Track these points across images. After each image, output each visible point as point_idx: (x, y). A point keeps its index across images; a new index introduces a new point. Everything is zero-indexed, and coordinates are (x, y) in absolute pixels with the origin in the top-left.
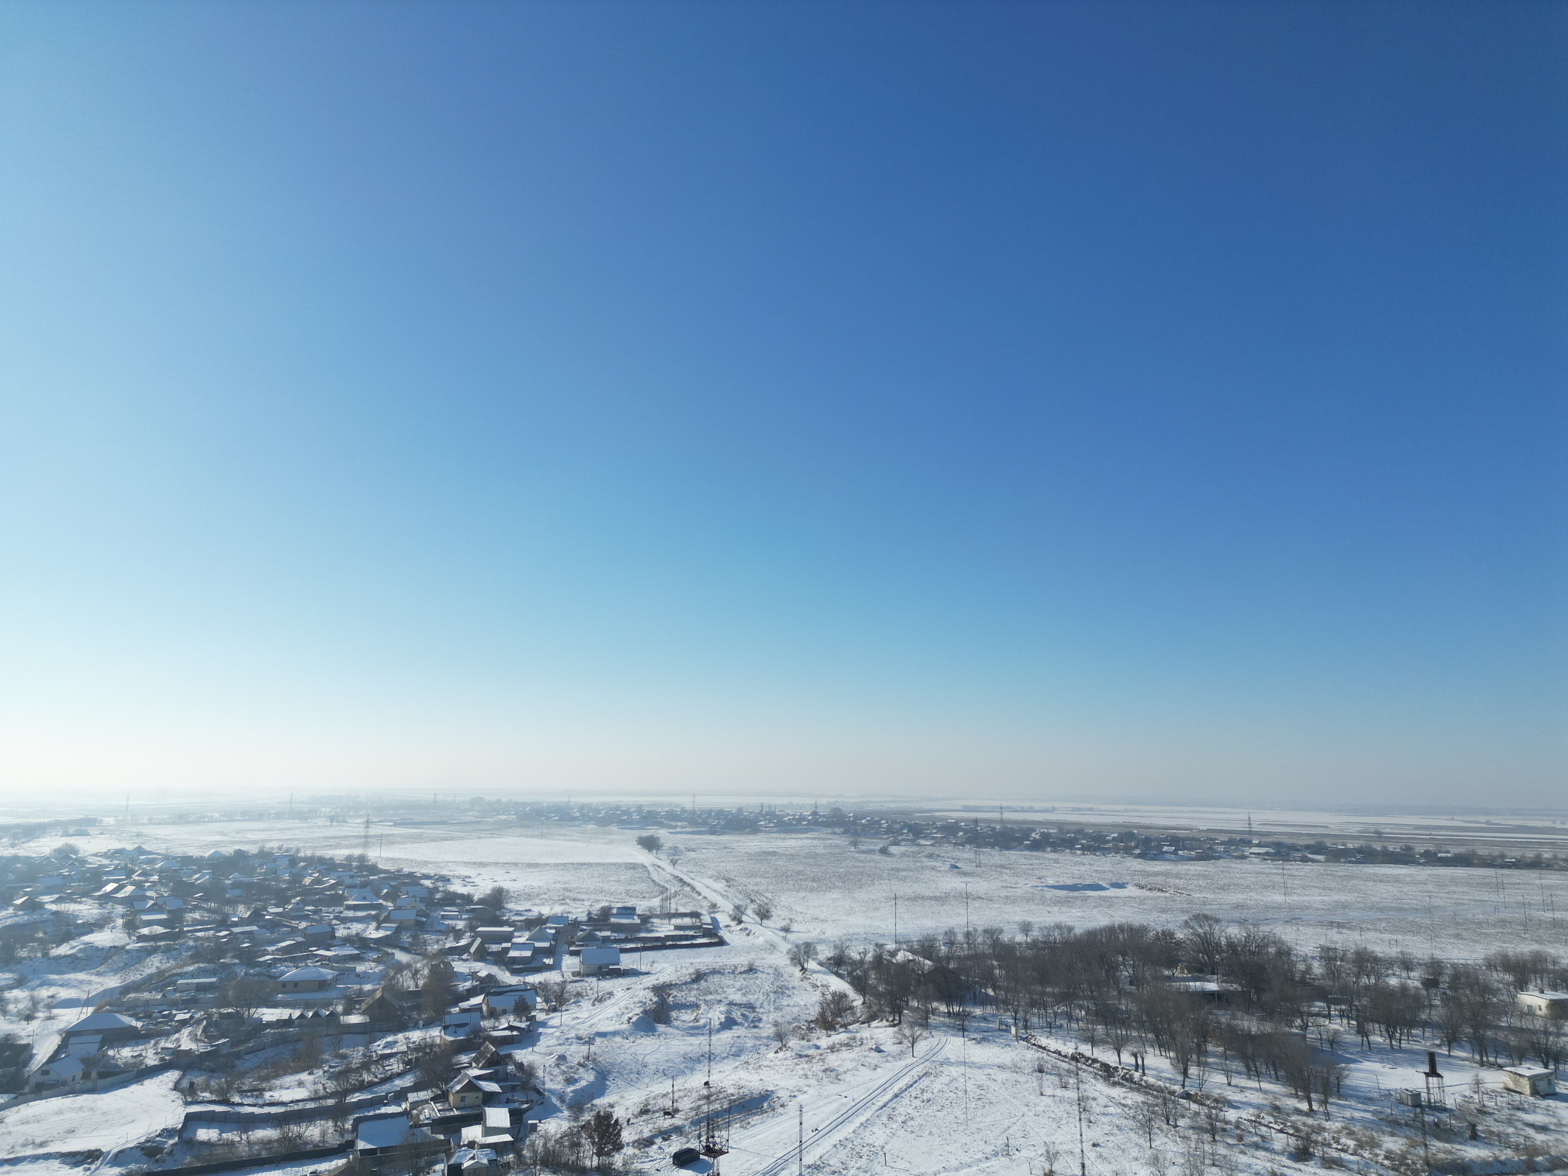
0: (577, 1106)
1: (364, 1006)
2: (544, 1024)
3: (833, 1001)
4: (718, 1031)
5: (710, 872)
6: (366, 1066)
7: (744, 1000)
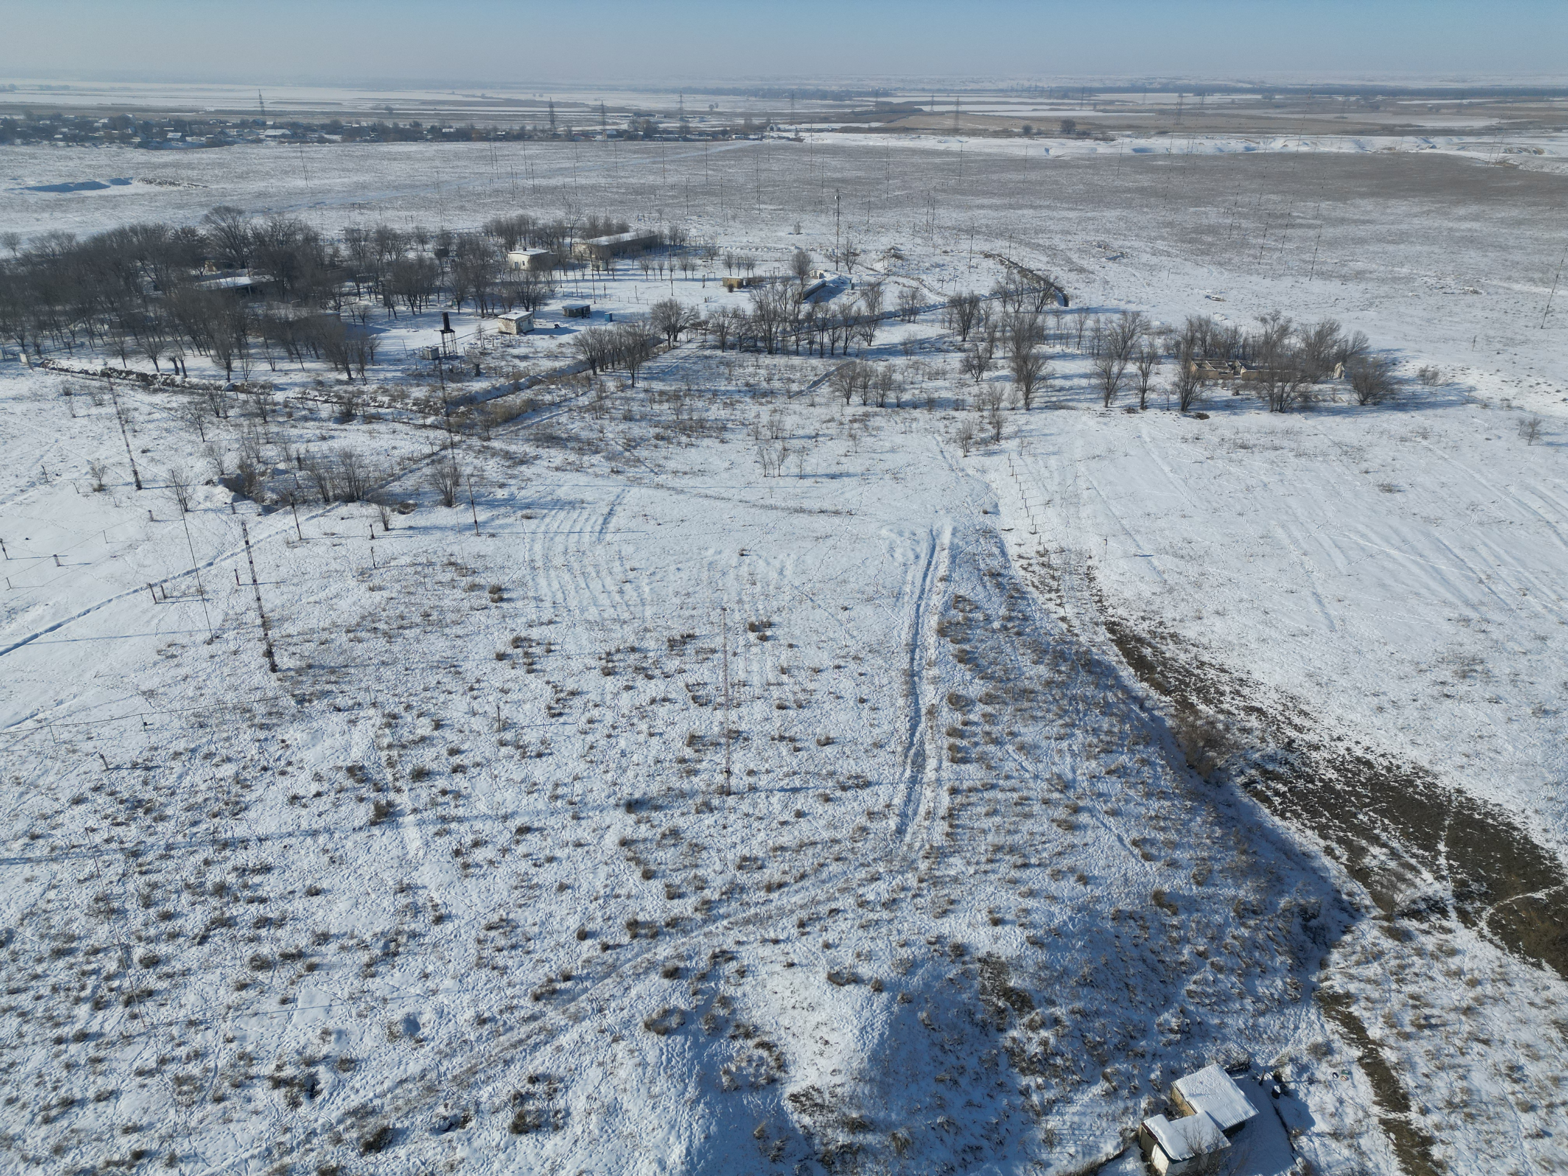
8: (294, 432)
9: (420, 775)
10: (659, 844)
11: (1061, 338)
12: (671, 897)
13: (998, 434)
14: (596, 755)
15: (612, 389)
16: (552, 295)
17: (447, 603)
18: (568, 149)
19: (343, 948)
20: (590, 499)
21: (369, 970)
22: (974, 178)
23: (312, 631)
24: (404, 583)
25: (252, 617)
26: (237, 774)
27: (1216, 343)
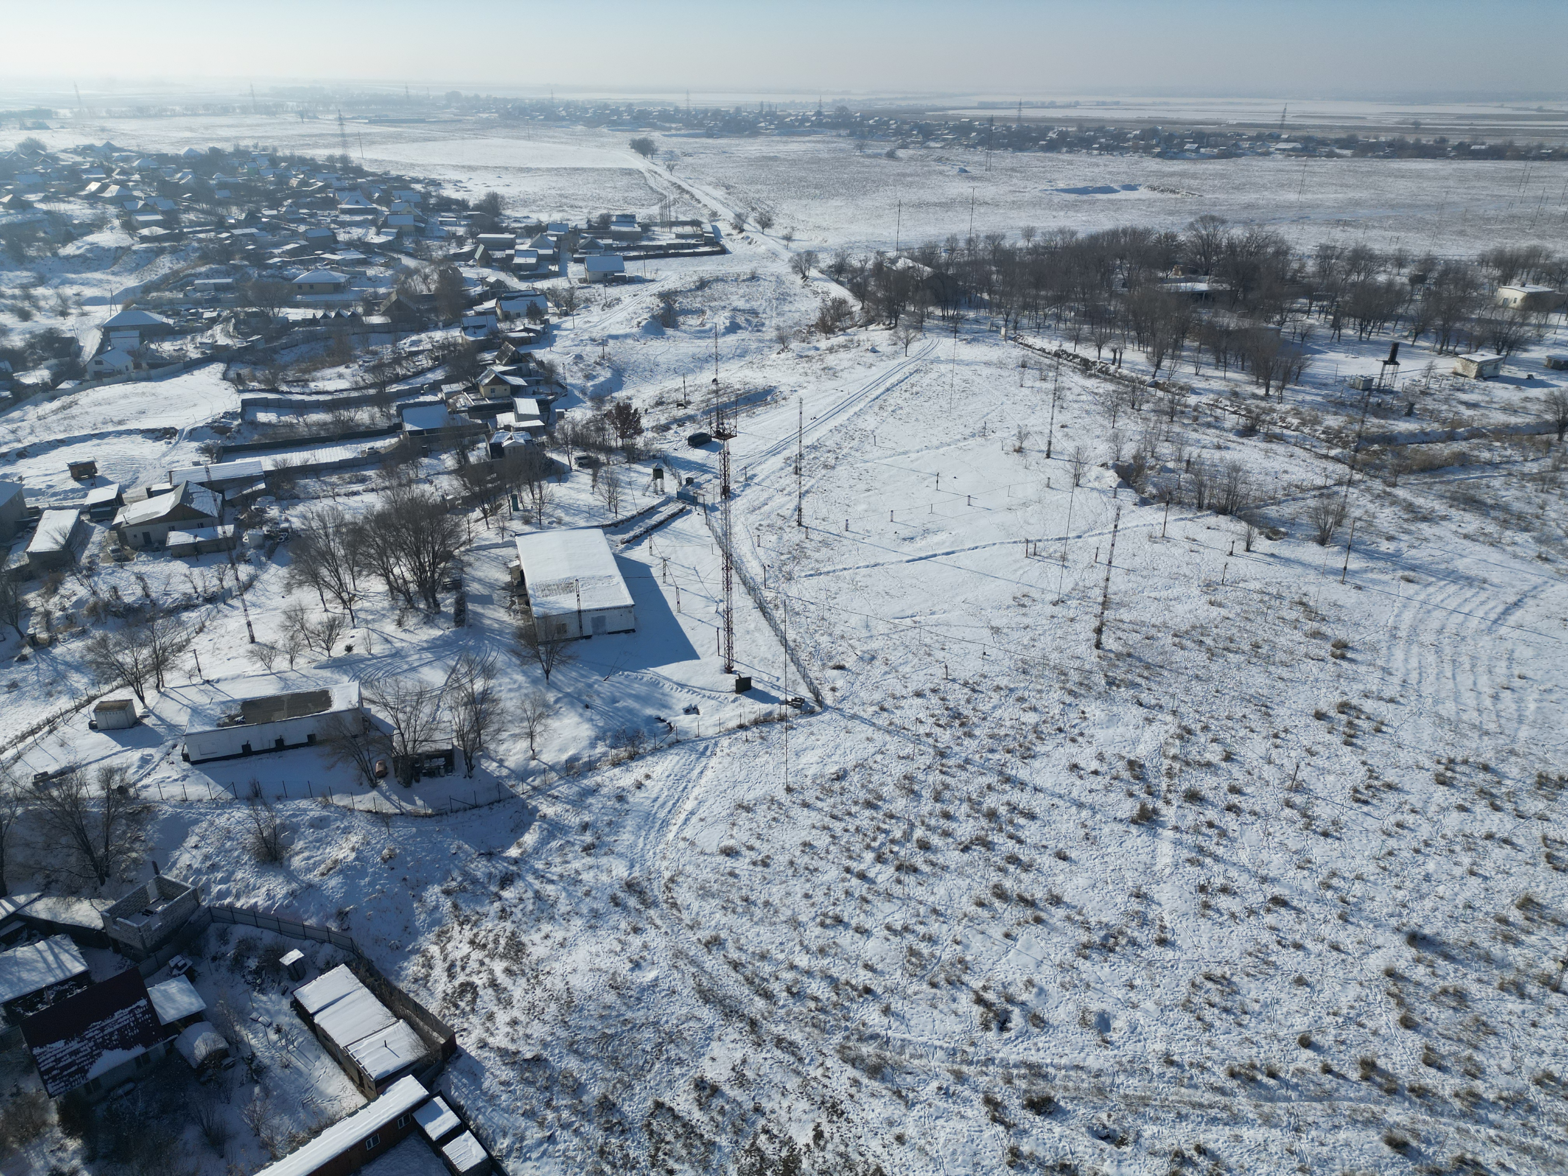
0: (598, 397)
1: (382, 308)
2: (557, 327)
3: (833, 307)
4: (724, 335)
5: (709, 179)
6: (398, 360)
7: (748, 306)
8: (1194, 435)
9: (1193, 797)
10: (1434, 997)
12: (1429, 1062)
14: (1393, 864)
17: (1282, 641)
19: (1069, 918)
20: (1496, 581)
21: (1084, 950)
23: (1143, 624)
24: (1246, 608)
25: (1097, 594)
26: (1037, 724)
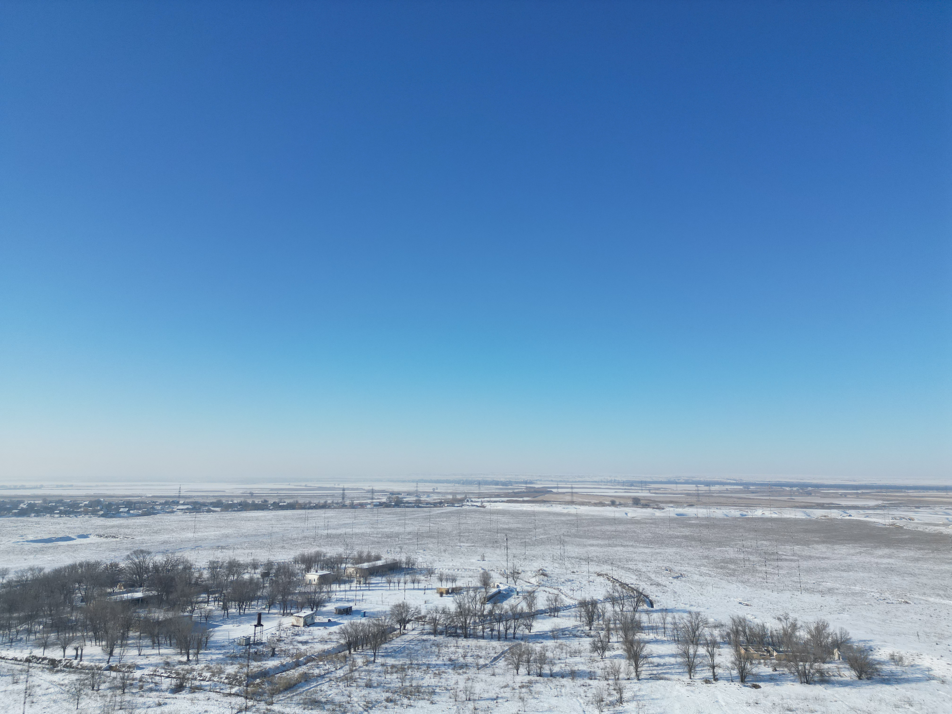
11: (652, 628)
13: (621, 698)
15: (360, 664)
16: (329, 600)
18: (350, 513)
22: (586, 529)
27: (753, 635)
